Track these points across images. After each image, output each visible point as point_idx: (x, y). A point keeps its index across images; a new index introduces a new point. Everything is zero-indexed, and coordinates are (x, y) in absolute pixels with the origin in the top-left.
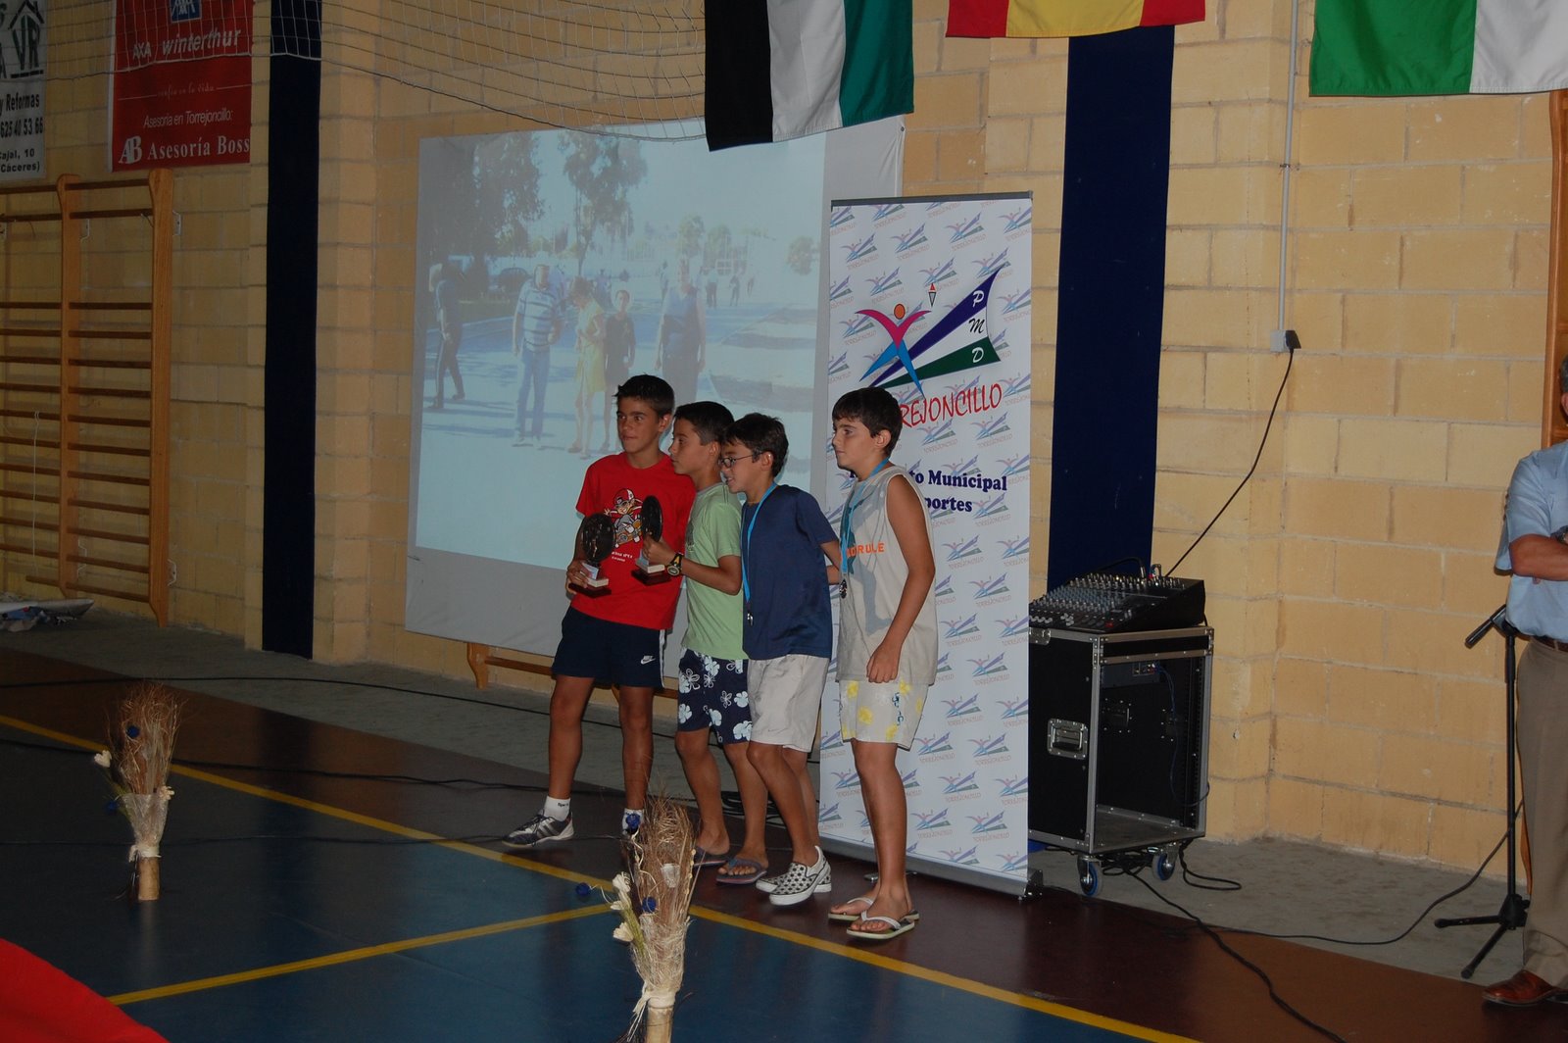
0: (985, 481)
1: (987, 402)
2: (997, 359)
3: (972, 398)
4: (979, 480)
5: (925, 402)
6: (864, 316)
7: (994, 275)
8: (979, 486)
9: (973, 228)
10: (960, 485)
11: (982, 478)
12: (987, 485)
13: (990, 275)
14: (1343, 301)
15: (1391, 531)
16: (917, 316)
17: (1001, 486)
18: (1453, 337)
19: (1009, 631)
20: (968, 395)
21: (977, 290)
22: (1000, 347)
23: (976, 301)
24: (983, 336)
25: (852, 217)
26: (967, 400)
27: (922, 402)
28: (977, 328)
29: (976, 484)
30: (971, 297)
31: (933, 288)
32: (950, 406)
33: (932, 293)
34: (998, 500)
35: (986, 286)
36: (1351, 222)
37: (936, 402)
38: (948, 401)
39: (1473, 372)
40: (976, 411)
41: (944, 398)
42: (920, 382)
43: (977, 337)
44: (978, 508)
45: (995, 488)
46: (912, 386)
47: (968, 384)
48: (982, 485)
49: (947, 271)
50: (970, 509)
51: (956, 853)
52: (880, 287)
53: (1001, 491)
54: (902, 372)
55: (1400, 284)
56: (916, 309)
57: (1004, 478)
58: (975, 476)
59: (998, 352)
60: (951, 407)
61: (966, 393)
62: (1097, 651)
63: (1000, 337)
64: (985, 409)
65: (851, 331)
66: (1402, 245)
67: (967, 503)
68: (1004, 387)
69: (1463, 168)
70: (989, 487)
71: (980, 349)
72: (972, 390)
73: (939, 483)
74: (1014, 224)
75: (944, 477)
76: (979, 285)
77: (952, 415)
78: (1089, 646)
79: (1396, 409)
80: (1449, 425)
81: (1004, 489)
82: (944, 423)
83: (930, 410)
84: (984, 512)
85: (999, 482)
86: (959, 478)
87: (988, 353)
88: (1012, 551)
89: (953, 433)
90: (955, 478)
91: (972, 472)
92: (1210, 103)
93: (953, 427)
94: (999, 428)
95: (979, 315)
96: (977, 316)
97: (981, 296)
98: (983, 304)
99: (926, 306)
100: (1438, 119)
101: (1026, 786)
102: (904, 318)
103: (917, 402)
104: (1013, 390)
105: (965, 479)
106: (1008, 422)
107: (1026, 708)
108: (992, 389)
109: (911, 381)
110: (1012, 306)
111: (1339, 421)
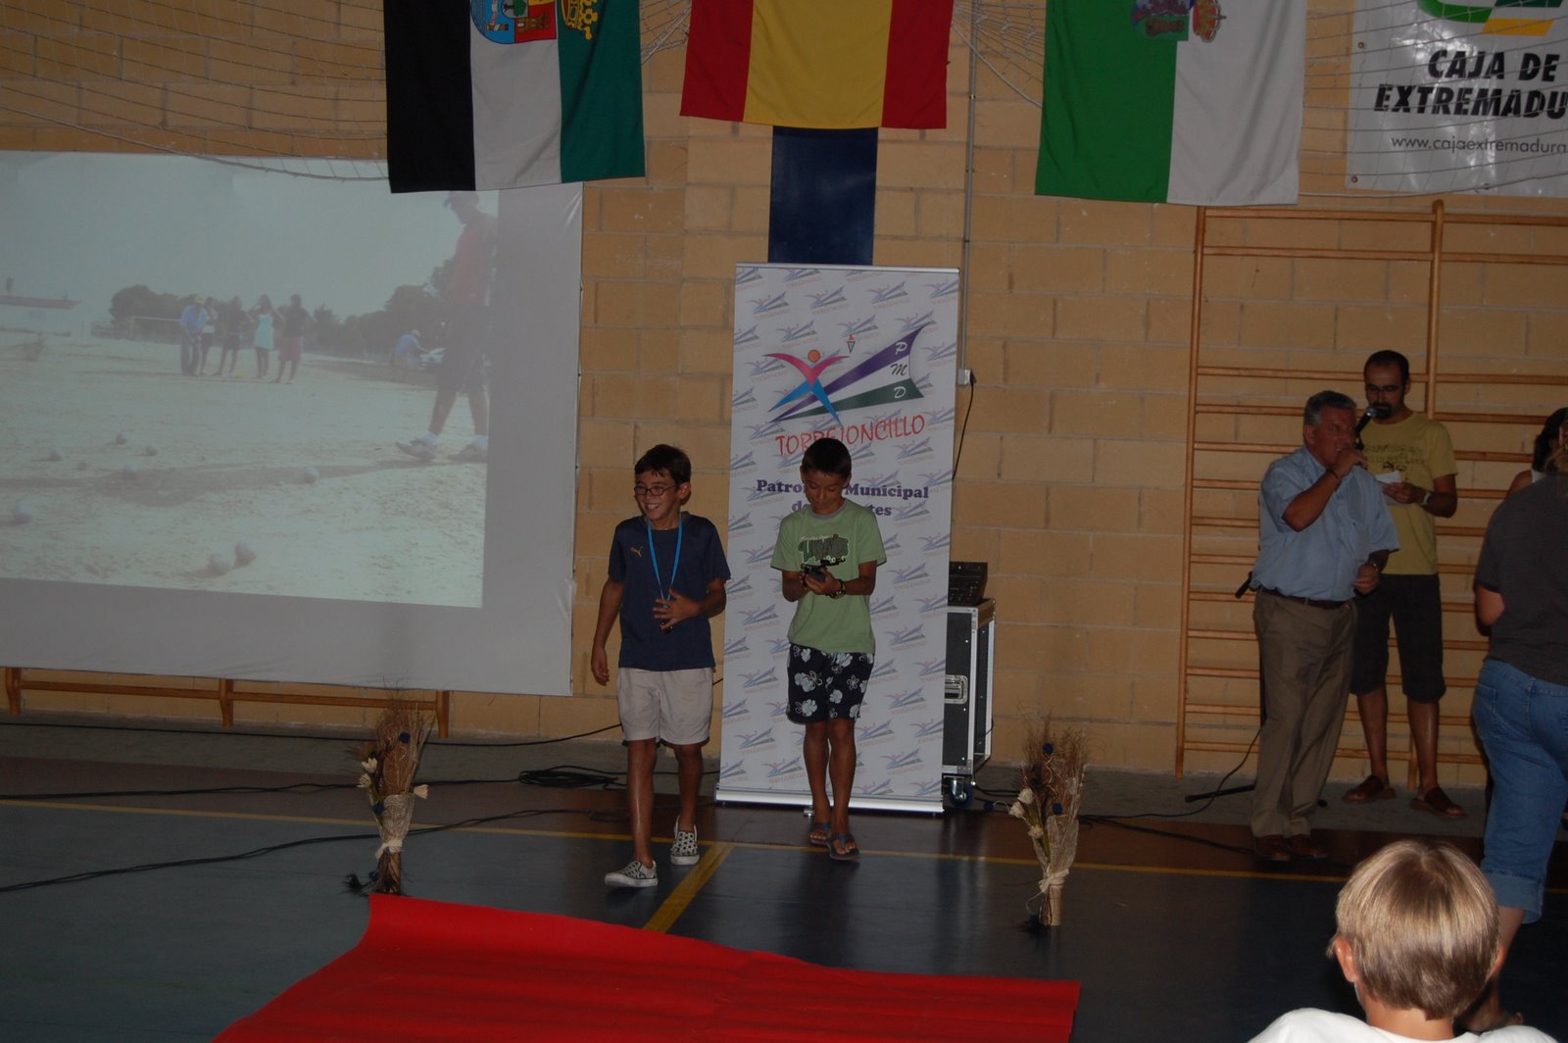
0: (906, 491)
1: (909, 429)
2: (921, 396)
3: (893, 427)
4: (899, 491)
5: (842, 429)
6: (773, 358)
7: (920, 329)
8: (899, 495)
9: (898, 292)
10: (879, 494)
11: (903, 488)
12: (907, 494)
13: (912, 331)
14: (1005, 346)
15: (1047, 521)
16: (833, 360)
17: (923, 494)
18: (1098, 376)
19: (929, 606)
20: (889, 424)
21: (901, 341)
22: (925, 387)
23: (898, 350)
24: (906, 377)
25: (760, 277)
26: (888, 427)
27: (838, 430)
28: (901, 370)
29: (896, 493)
30: (894, 347)
31: (851, 338)
32: (869, 432)
33: (851, 343)
34: (920, 505)
35: (910, 339)
36: (1011, 285)
37: (853, 431)
38: (867, 427)
39: (1114, 402)
40: (897, 436)
41: (863, 426)
42: (837, 413)
43: (899, 378)
44: (898, 512)
45: (915, 496)
46: (828, 416)
47: (888, 414)
48: (902, 493)
49: (869, 325)
50: (889, 514)
51: (870, 787)
52: (791, 335)
53: (923, 499)
54: (818, 404)
55: (1054, 333)
56: (834, 355)
57: (926, 489)
58: (895, 487)
59: (921, 391)
60: (871, 432)
61: (887, 422)
62: (975, 619)
63: (924, 379)
64: (906, 434)
65: (759, 370)
66: (1055, 304)
67: (886, 509)
68: (927, 418)
69: (1105, 250)
70: (910, 496)
71: (903, 388)
72: (893, 419)
73: (856, 493)
74: (940, 292)
75: (862, 489)
76: (901, 338)
77: (871, 439)
78: (969, 616)
79: (1050, 430)
80: (1095, 441)
81: (926, 496)
82: (864, 445)
83: (847, 436)
84: (903, 515)
85: (920, 492)
86: (879, 490)
87: (912, 391)
88: (932, 545)
89: (872, 454)
90: (873, 490)
91: (893, 484)
92: (911, 189)
93: (872, 449)
94: (924, 448)
95: (903, 361)
96: (899, 362)
97: (903, 346)
98: (907, 352)
99: (845, 352)
100: (1085, 213)
101: (942, 726)
102: (820, 361)
103: (833, 428)
104: (936, 420)
105: (885, 490)
106: (930, 444)
107: (944, 665)
108: (914, 419)
109: (827, 412)
110: (936, 355)
111: (1001, 438)
